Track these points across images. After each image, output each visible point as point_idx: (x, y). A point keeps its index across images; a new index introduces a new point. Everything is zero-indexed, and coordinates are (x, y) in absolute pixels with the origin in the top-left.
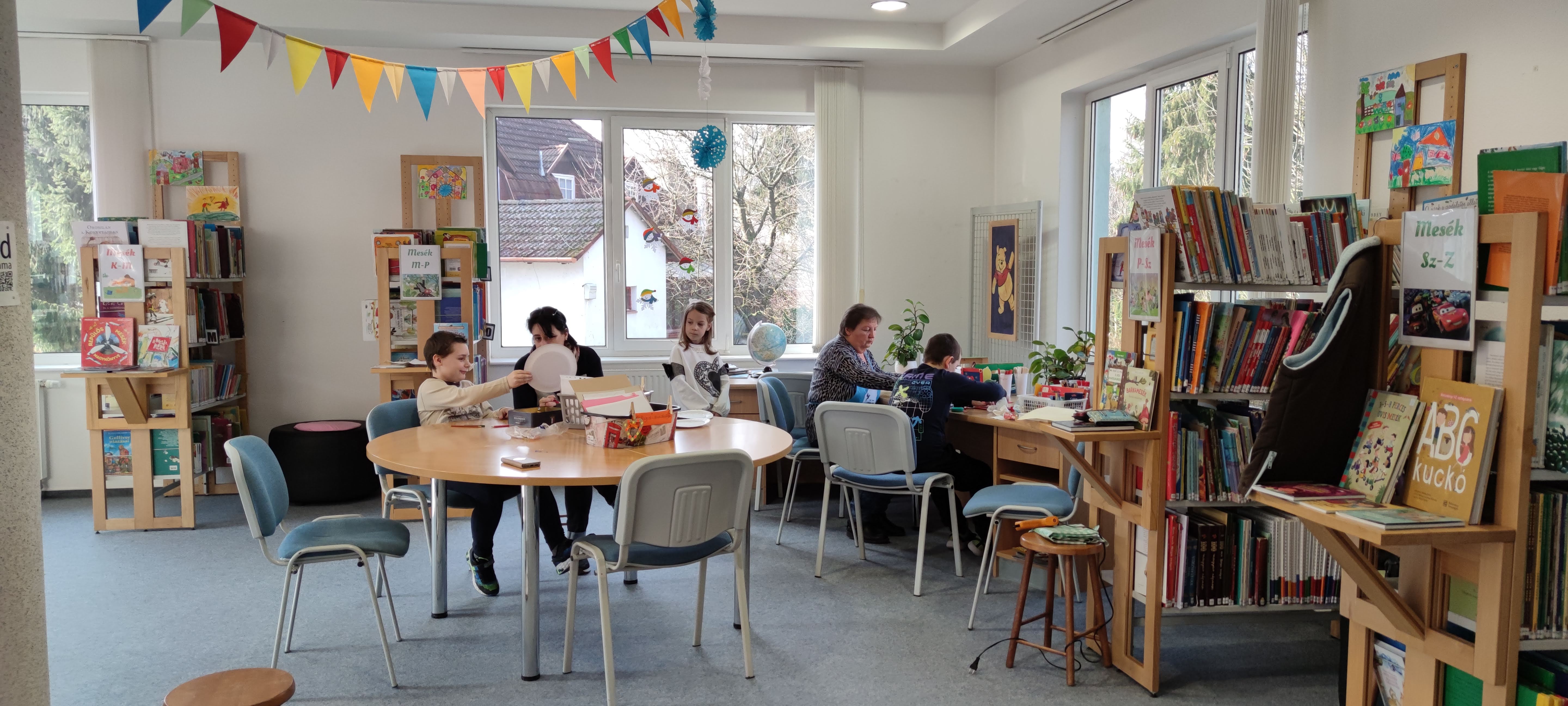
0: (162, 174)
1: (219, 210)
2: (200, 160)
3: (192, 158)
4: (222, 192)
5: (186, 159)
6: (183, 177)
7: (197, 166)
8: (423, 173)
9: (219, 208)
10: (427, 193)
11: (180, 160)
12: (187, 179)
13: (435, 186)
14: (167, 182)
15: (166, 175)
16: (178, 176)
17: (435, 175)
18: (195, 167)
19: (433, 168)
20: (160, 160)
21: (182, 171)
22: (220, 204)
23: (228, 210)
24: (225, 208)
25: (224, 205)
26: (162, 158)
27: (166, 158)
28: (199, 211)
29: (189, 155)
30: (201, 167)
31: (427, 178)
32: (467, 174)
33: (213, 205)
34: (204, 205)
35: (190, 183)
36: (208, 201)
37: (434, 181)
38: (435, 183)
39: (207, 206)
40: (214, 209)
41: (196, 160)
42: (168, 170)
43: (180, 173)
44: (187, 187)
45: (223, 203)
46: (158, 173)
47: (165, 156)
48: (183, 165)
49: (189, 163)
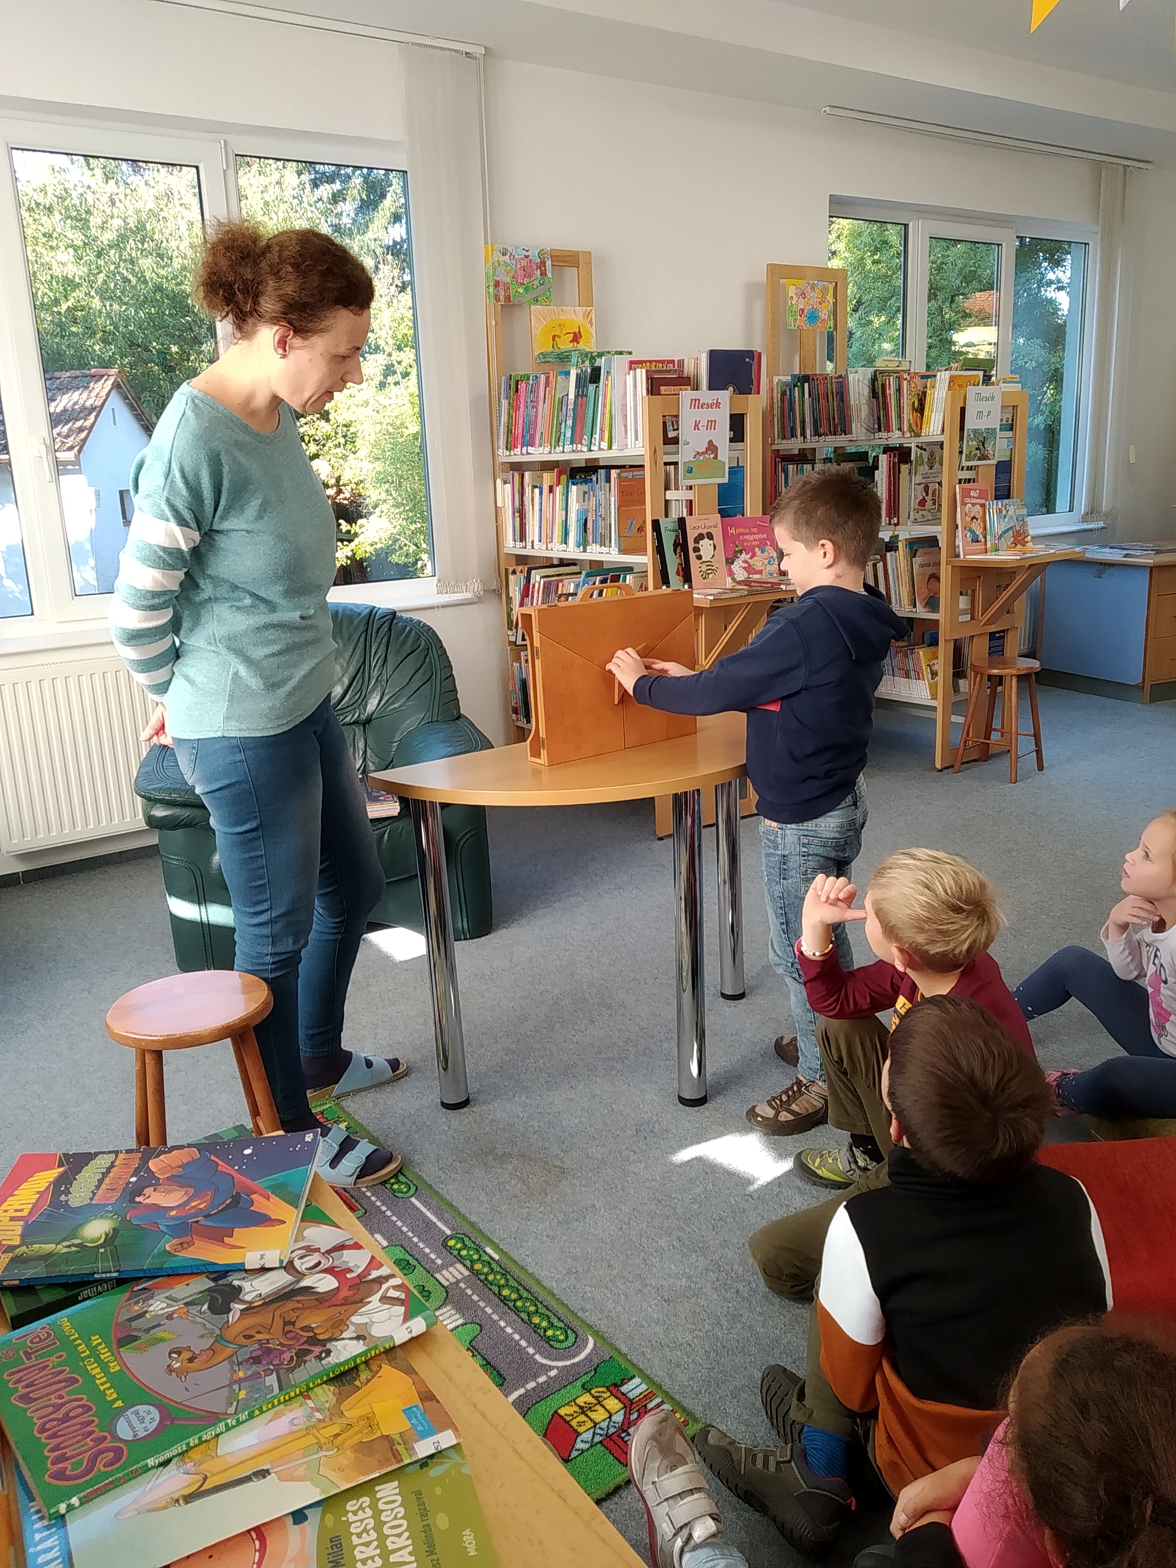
0: (501, 287)
1: (570, 346)
2: (549, 263)
3: (538, 260)
4: (574, 317)
5: (530, 261)
6: (527, 289)
7: (544, 274)
8: (792, 290)
9: (571, 342)
10: (795, 320)
11: (523, 263)
12: (532, 295)
13: (803, 310)
14: (508, 299)
15: (507, 288)
16: (521, 290)
17: (803, 294)
18: (541, 275)
19: (801, 284)
20: (499, 262)
21: (526, 281)
22: (571, 337)
23: (581, 346)
24: (578, 343)
25: (576, 338)
26: (501, 259)
27: (506, 259)
28: (548, 347)
29: (534, 254)
30: (549, 275)
31: (795, 299)
32: (833, 292)
33: (562, 338)
34: (554, 337)
35: (536, 301)
36: (558, 331)
37: (802, 303)
38: (802, 307)
39: (557, 338)
40: (565, 344)
41: (543, 263)
42: (508, 280)
43: (522, 284)
44: (532, 307)
45: (575, 333)
46: (497, 284)
47: (504, 254)
48: (527, 272)
49: (535, 267)
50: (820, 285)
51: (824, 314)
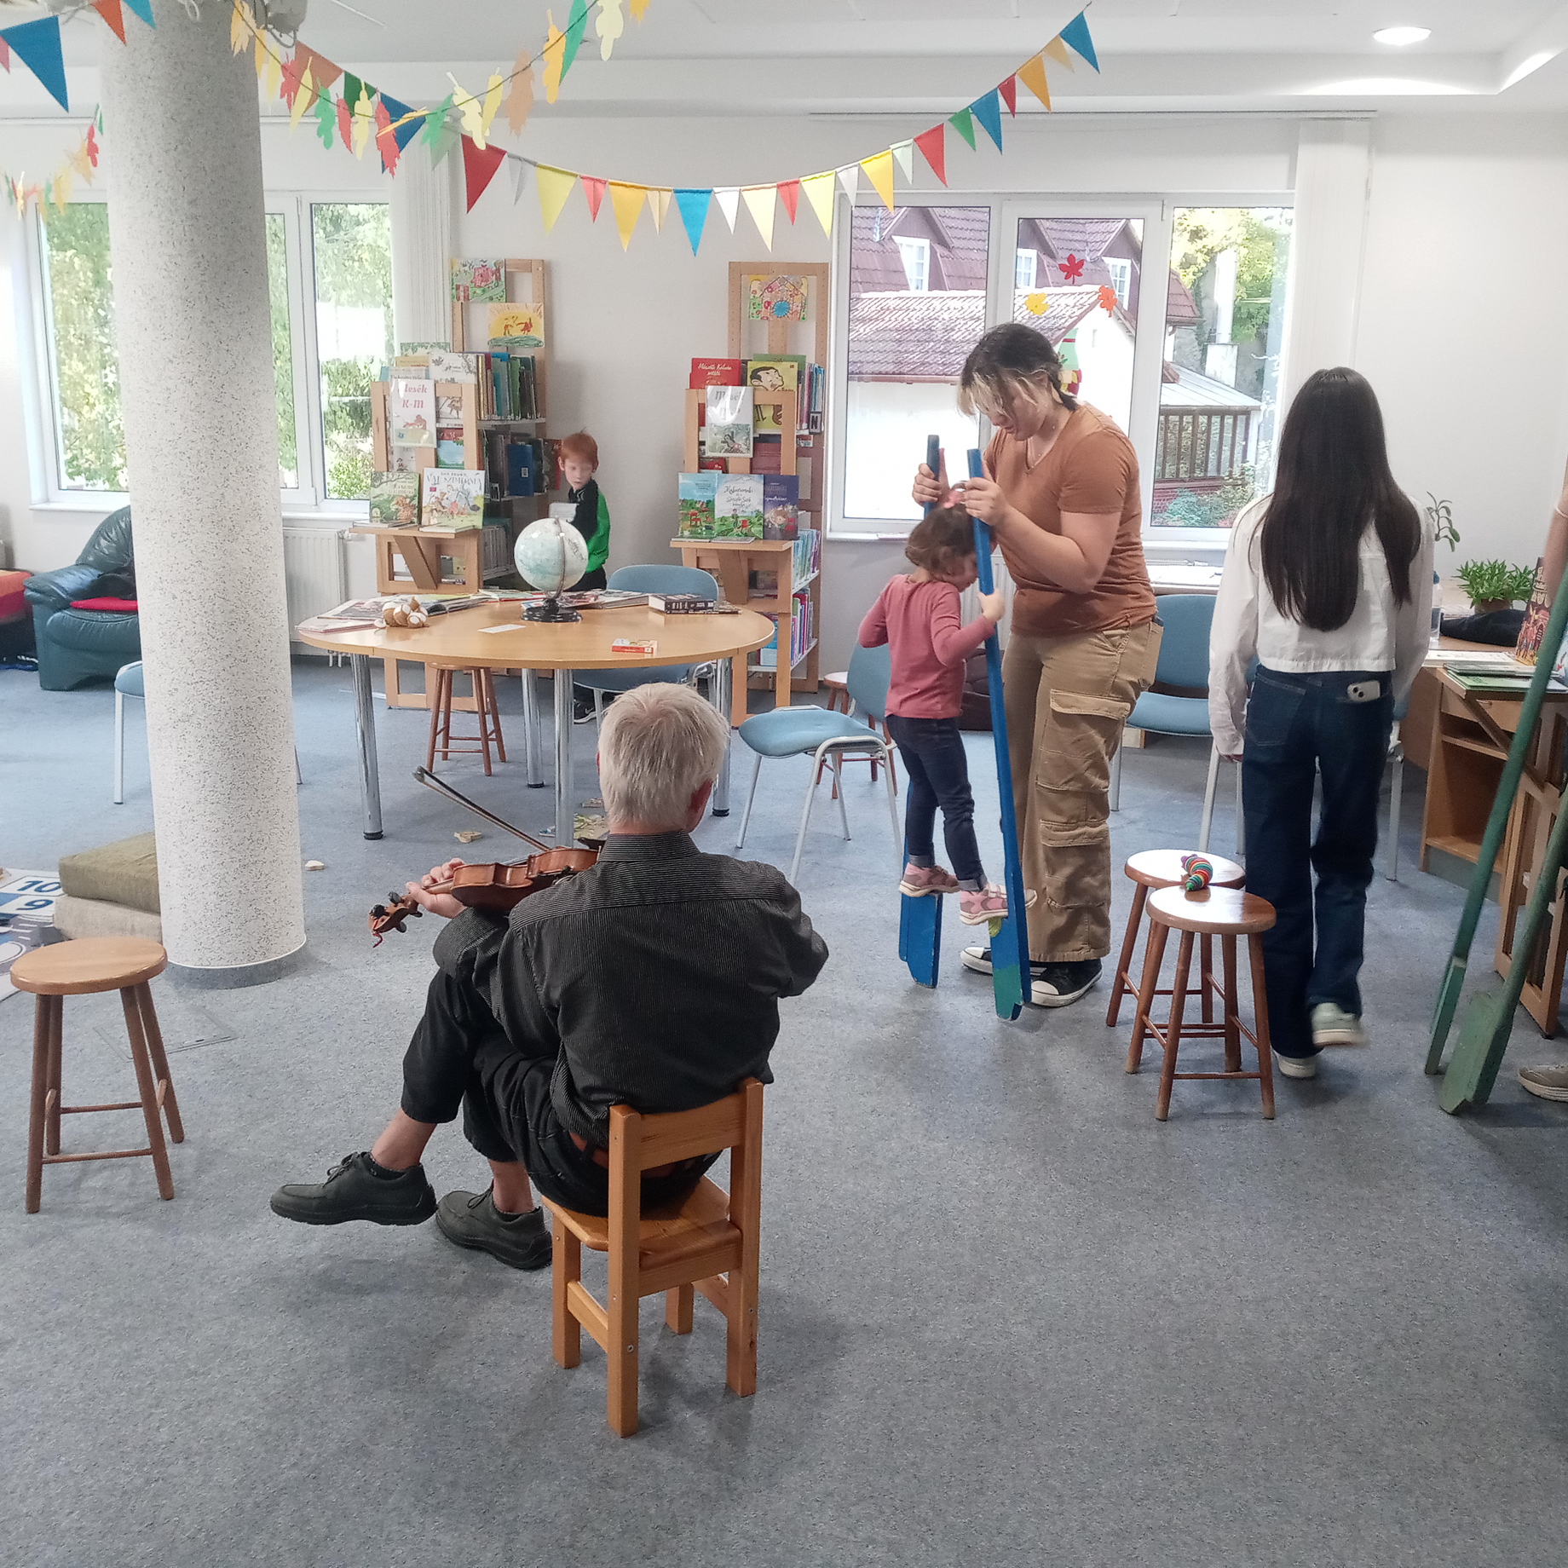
0: (462, 289)
1: (521, 334)
2: (503, 270)
3: (494, 268)
4: (525, 310)
5: (487, 269)
6: (484, 291)
7: (498, 279)
8: (755, 286)
9: (522, 330)
10: (759, 312)
11: (481, 271)
12: (487, 295)
13: (769, 303)
14: (467, 298)
15: (466, 289)
16: (479, 291)
17: (769, 288)
18: (496, 279)
19: (767, 279)
20: (460, 271)
21: (483, 284)
22: (522, 326)
23: (532, 333)
24: (528, 331)
25: (527, 327)
26: (462, 269)
27: (467, 268)
28: (500, 334)
29: (491, 265)
30: (503, 279)
31: (759, 293)
32: (809, 286)
33: (515, 327)
34: (506, 327)
35: (491, 299)
36: (510, 322)
37: (767, 297)
38: (768, 299)
39: (509, 327)
40: (516, 332)
41: (498, 270)
42: (468, 283)
43: (480, 287)
44: (488, 305)
45: (526, 324)
46: (458, 287)
47: (465, 266)
48: (484, 277)
49: (490, 274)
50: (791, 280)
51: (796, 306)
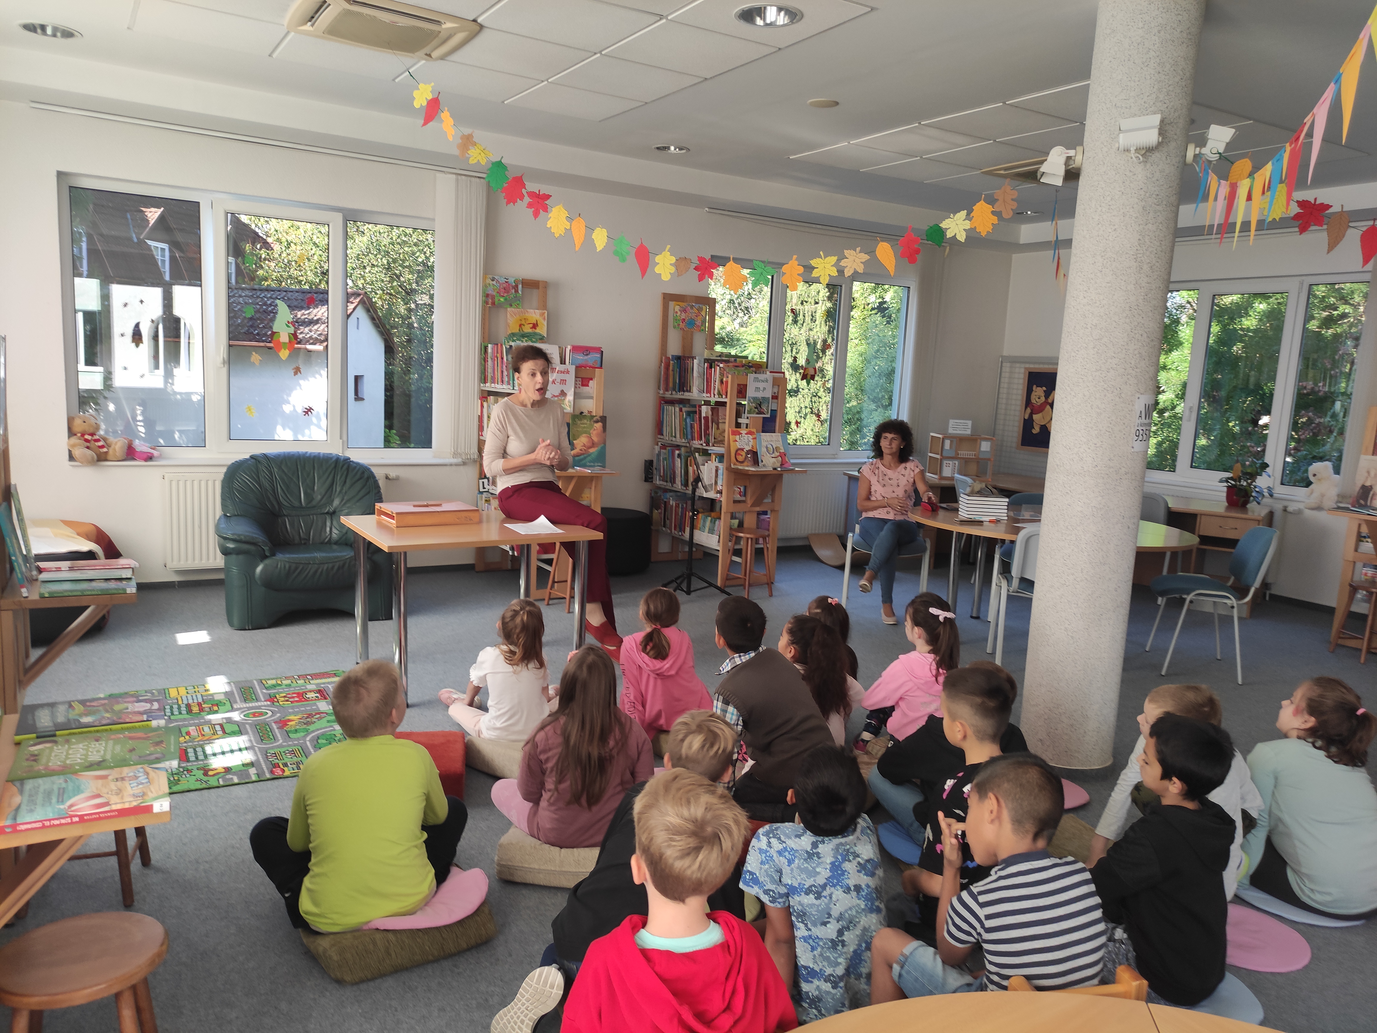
0: (490, 297)
1: (530, 331)
2: (520, 286)
3: (514, 284)
4: (534, 315)
5: (509, 284)
6: (506, 299)
7: (517, 291)
9: (531, 328)
10: (679, 325)
11: (505, 285)
12: (509, 302)
13: (684, 320)
14: (493, 303)
15: (493, 297)
16: (502, 299)
17: (684, 311)
18: (515, 292)
19: (684, 305)
20: (489, 284)
21: (505, 295)
22: (531, 325)
23: (538, 331)
24: (536, 329)
25: (535, 326)
26: (491, 282)
27: (494, 283)
28: (518, 331)
29: (511, 281)
30: (520, 292)
31: (679, 313)
32: (704, 312)
33: (526, 326)
34: (520, 325)
35: (511, 305)
36: (523, 322)
37: (683, 316)
39: (522, 326)
40: (527, 329)
41: (517, 286)
42: (495, 293)
43: (503, 296)
44: (509, 309)
45: (534, 324)
46: (487, 296)
47: (493, 280)
48: (506, 290)
49: (511, 288)
50: (697, 306)
51: (698, 323)
